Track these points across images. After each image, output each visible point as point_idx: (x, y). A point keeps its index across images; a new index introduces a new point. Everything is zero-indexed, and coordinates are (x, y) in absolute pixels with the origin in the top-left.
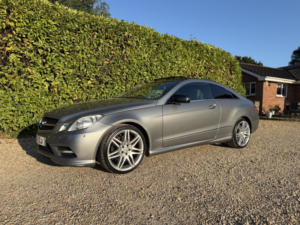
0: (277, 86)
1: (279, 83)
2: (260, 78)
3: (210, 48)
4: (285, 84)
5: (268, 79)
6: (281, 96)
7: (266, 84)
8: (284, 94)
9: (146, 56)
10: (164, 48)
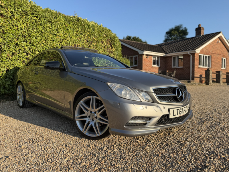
0: (153, 59)
1: (154, 56)
2: (140, 52)
3: (91, 24)
4: (158, 57)
5: (146, 52)
6: (156, 66)
7: (145, 56)
8: (158, 65)
9: (23, 26)
10: (43, 21)
